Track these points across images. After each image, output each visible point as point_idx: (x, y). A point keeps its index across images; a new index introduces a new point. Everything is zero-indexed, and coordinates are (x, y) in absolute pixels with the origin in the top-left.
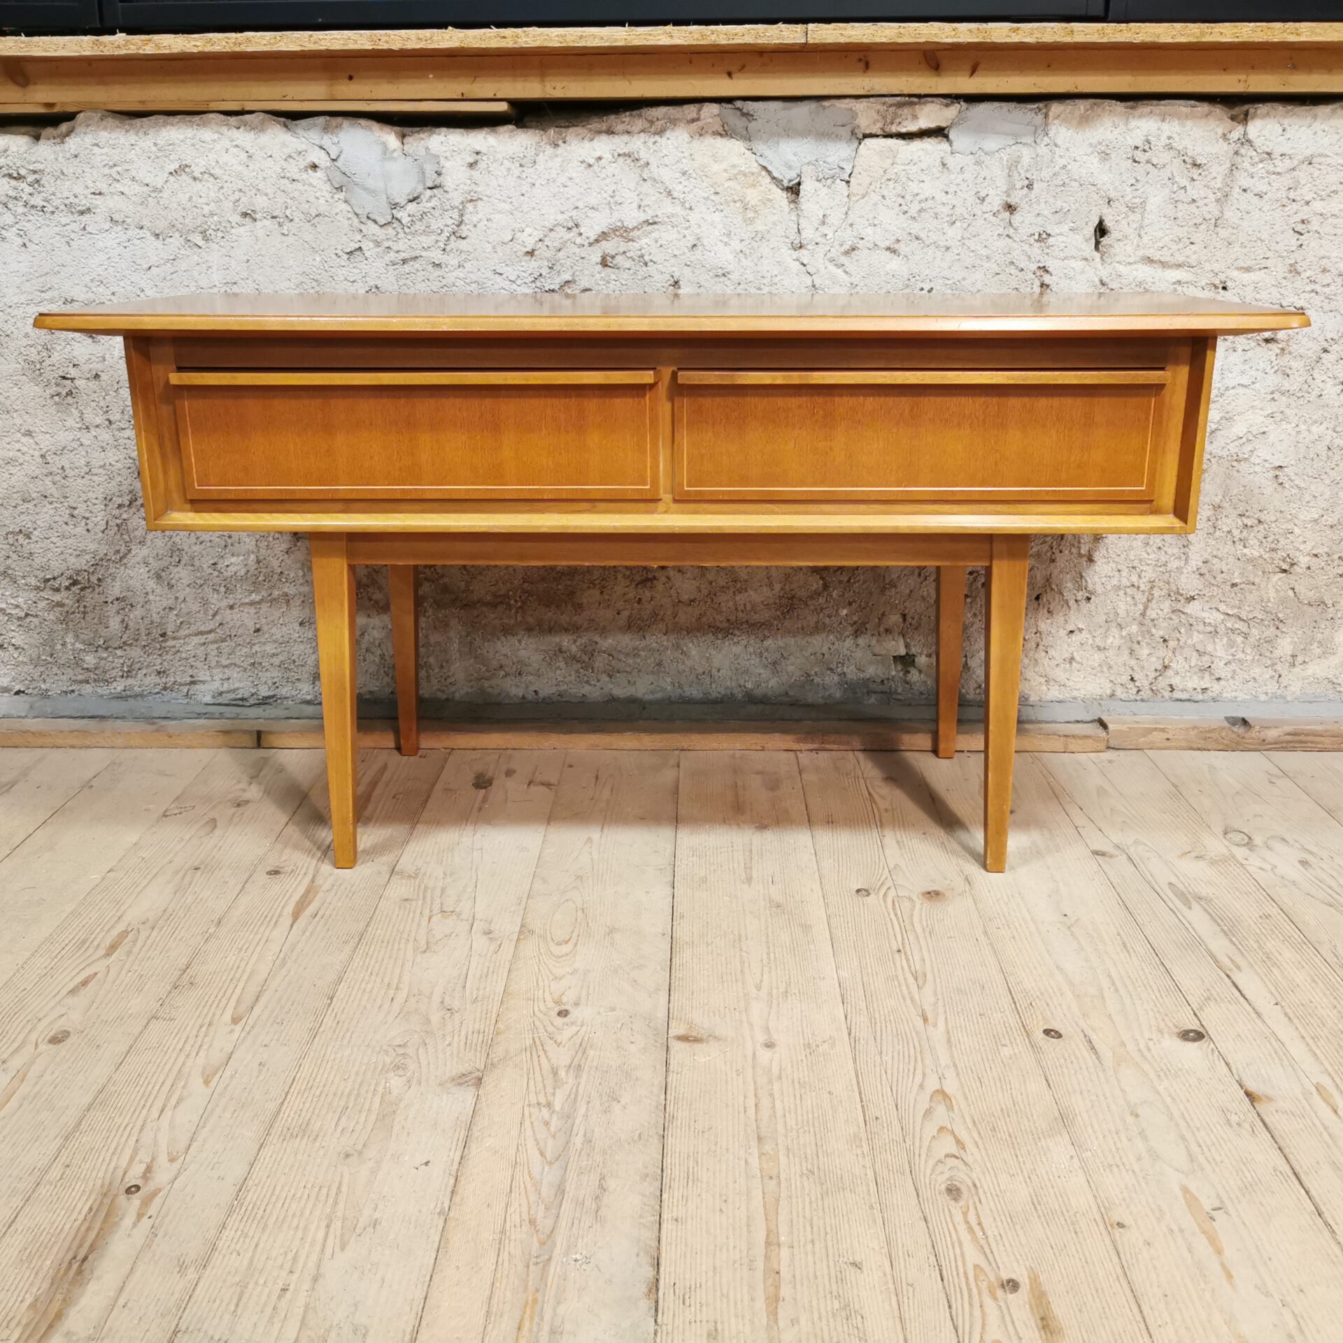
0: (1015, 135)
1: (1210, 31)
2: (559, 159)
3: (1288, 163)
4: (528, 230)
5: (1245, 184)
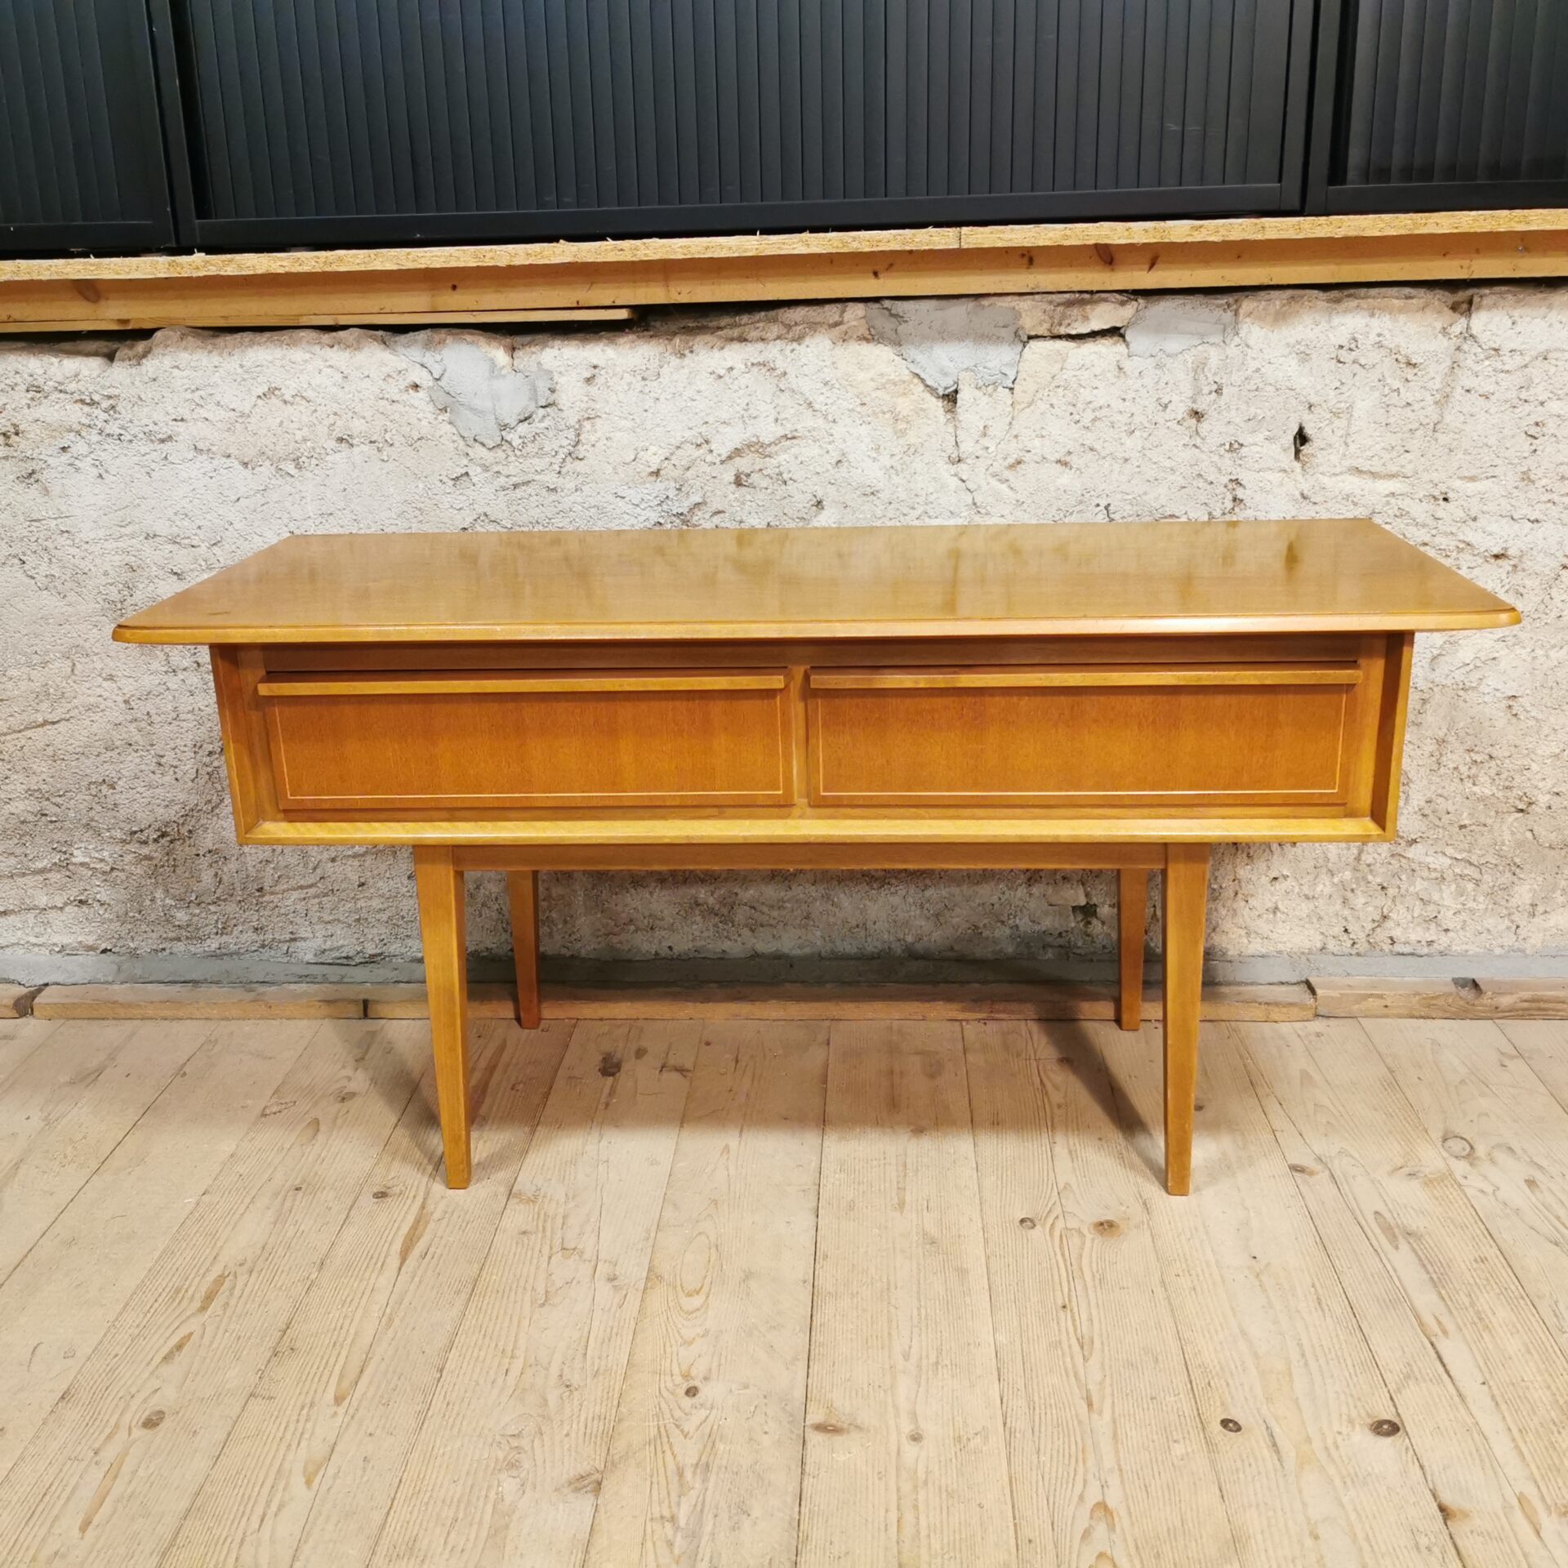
0: (1202, 335)
1: (1423, 221)
2: (686, 371)
3: (1518, 360)
4: (653, 449)
5: (1468, 384)
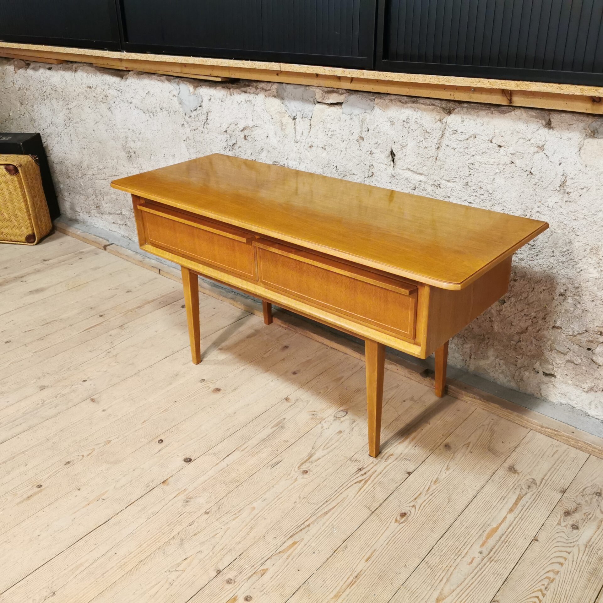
0: (365, 109)
2: (232, 100)
3: (464, 137)
4: (224, 124)
5: (447, 143)
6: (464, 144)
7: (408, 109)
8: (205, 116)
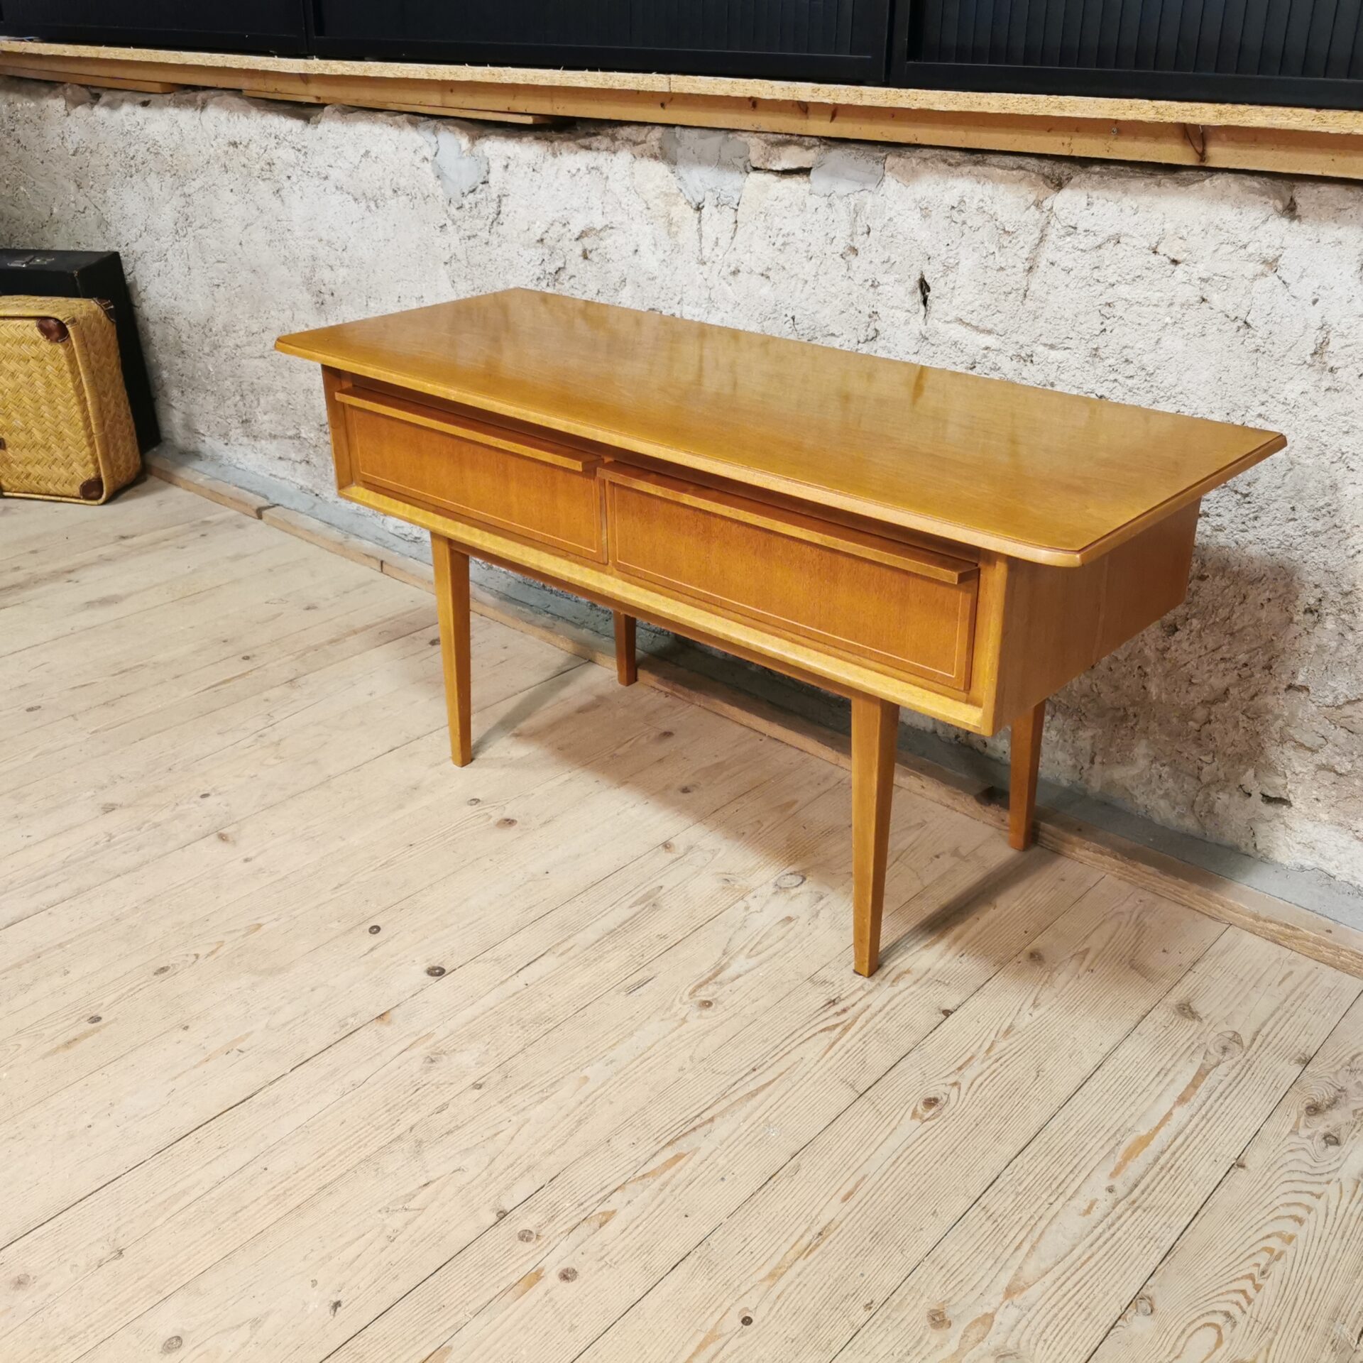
0: (864, 183)
2: (556, 168)
3: (1091, 241)
4: (538, 223)
5: (1052, 257)
6: (1091, 258)
7: (962, 180)
8: (495, 205)
